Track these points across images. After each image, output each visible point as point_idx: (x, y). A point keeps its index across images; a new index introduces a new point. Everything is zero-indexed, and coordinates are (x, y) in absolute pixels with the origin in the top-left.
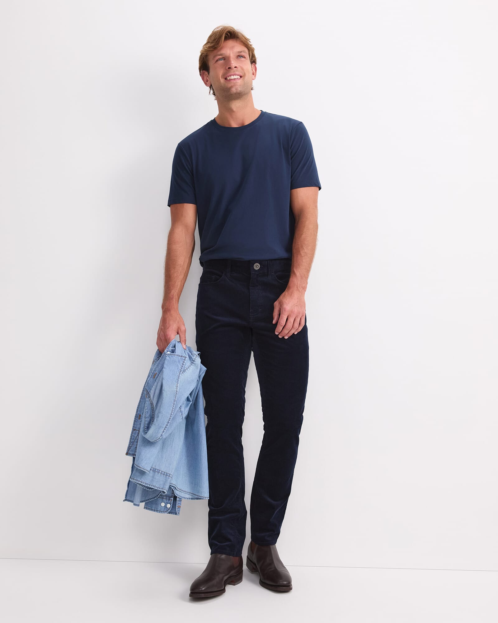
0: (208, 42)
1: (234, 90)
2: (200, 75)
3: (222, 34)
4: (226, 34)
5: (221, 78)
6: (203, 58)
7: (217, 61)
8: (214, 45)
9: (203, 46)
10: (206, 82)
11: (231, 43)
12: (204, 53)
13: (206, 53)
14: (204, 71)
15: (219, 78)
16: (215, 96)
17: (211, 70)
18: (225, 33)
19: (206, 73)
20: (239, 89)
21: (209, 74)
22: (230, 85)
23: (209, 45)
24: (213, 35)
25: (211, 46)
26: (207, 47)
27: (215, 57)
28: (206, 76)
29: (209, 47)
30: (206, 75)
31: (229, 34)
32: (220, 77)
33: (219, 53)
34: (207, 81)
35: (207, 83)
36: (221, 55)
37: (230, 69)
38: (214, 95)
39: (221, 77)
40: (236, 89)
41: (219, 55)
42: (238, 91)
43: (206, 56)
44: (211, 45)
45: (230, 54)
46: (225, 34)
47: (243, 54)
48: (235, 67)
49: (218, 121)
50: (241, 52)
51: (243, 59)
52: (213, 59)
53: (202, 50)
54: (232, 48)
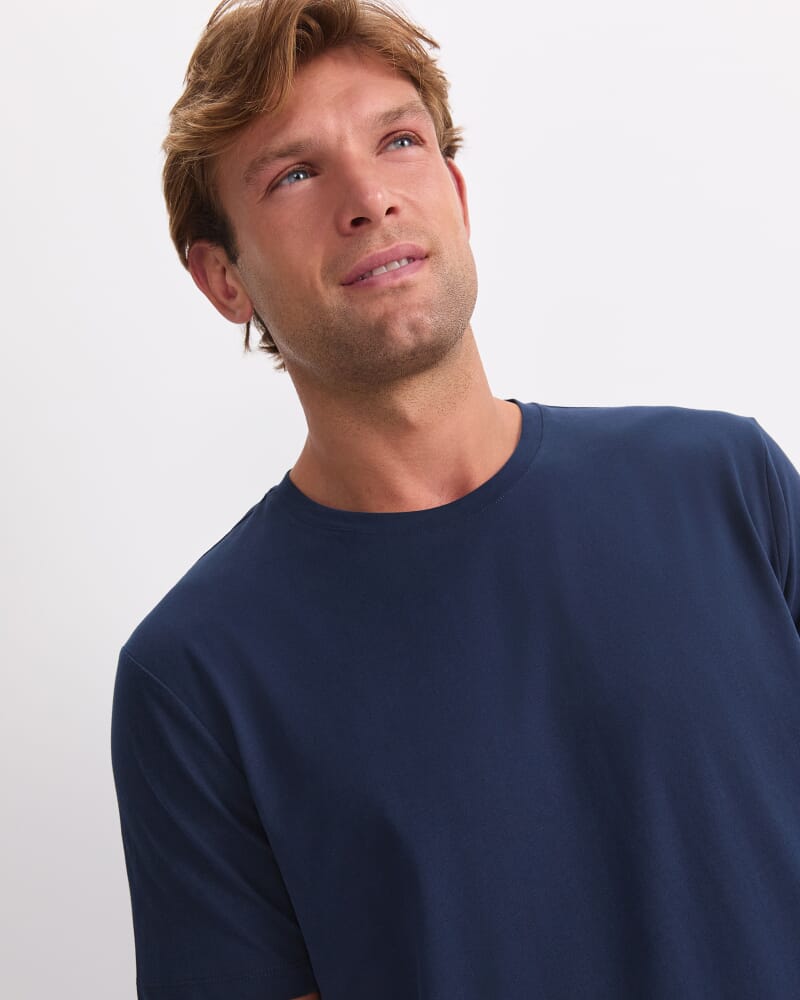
0: (196, 88)
1: (403, 337)
2: (186, 263)
3: (280, 29)
4: (302, 25)
5: (320, 285)
6: (190, 182)
7: (274, 186)
8: (240, 101)
9: (174, 112)
10: (223, 299)
11: (330, 78)
12: (185, 154)
13: (200, 149)
14: (204, 245)
15: (313, 284)
16: (280, 357)
17: (244, 239)
18: (295, 24)
19: (217, 254)
20: (430, 322)
21: (233, 258)
22: (376, 310)
23: (204, 106)
24: (217, 40)
25: (224, 110)
26: (197, 114)
27: (256, 166)
28: (219, 268)
29: (210, 117)
30: (217, 261)
31: (313, 24)
32: (318, 279)
33: (279, 143)
34: (230, 294)
35: (232, 304)
36: (292, 150)
37: (364, 227)
38: (273, 350)
39: (324, 278)
40: (415, 328)
41: (282, 155)
42: (427, 337)
43: (204, 165)
44: (217, 104)
45: (341, 139)
46: (298, 27)
47: (409, 122)
48: (391, 211)
49: (315, 490)
50: (399, 113)
51: (412, 152)
52: (248, 180)
53: (170, 139)
54: (350, 98)
